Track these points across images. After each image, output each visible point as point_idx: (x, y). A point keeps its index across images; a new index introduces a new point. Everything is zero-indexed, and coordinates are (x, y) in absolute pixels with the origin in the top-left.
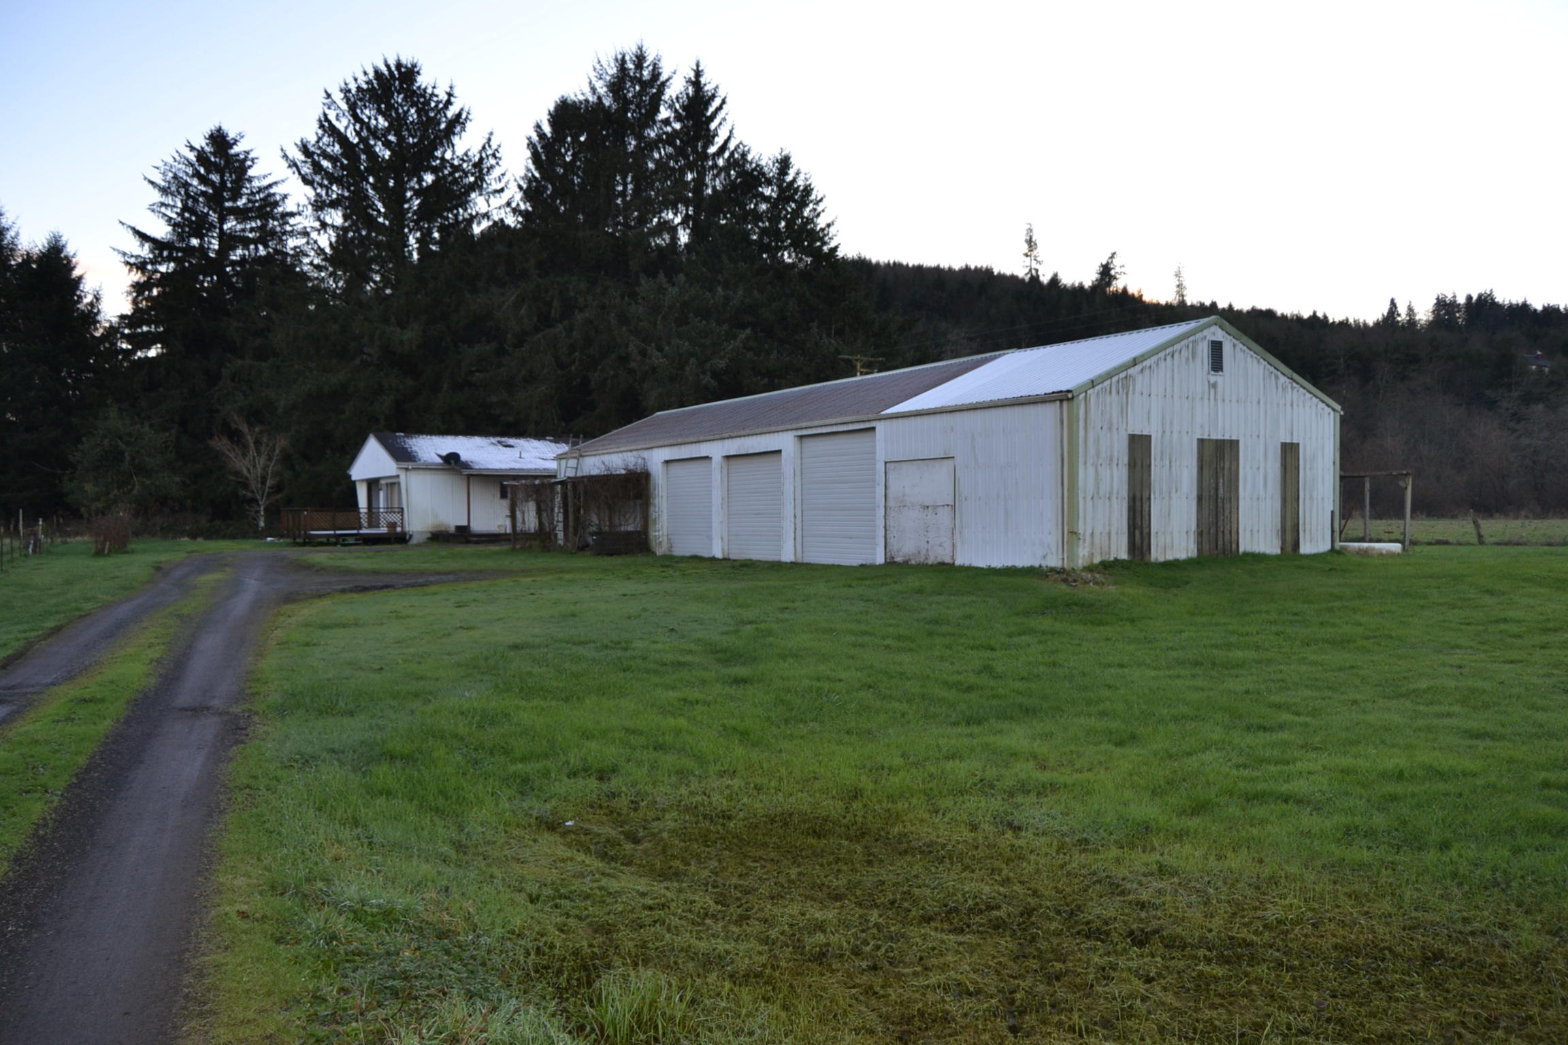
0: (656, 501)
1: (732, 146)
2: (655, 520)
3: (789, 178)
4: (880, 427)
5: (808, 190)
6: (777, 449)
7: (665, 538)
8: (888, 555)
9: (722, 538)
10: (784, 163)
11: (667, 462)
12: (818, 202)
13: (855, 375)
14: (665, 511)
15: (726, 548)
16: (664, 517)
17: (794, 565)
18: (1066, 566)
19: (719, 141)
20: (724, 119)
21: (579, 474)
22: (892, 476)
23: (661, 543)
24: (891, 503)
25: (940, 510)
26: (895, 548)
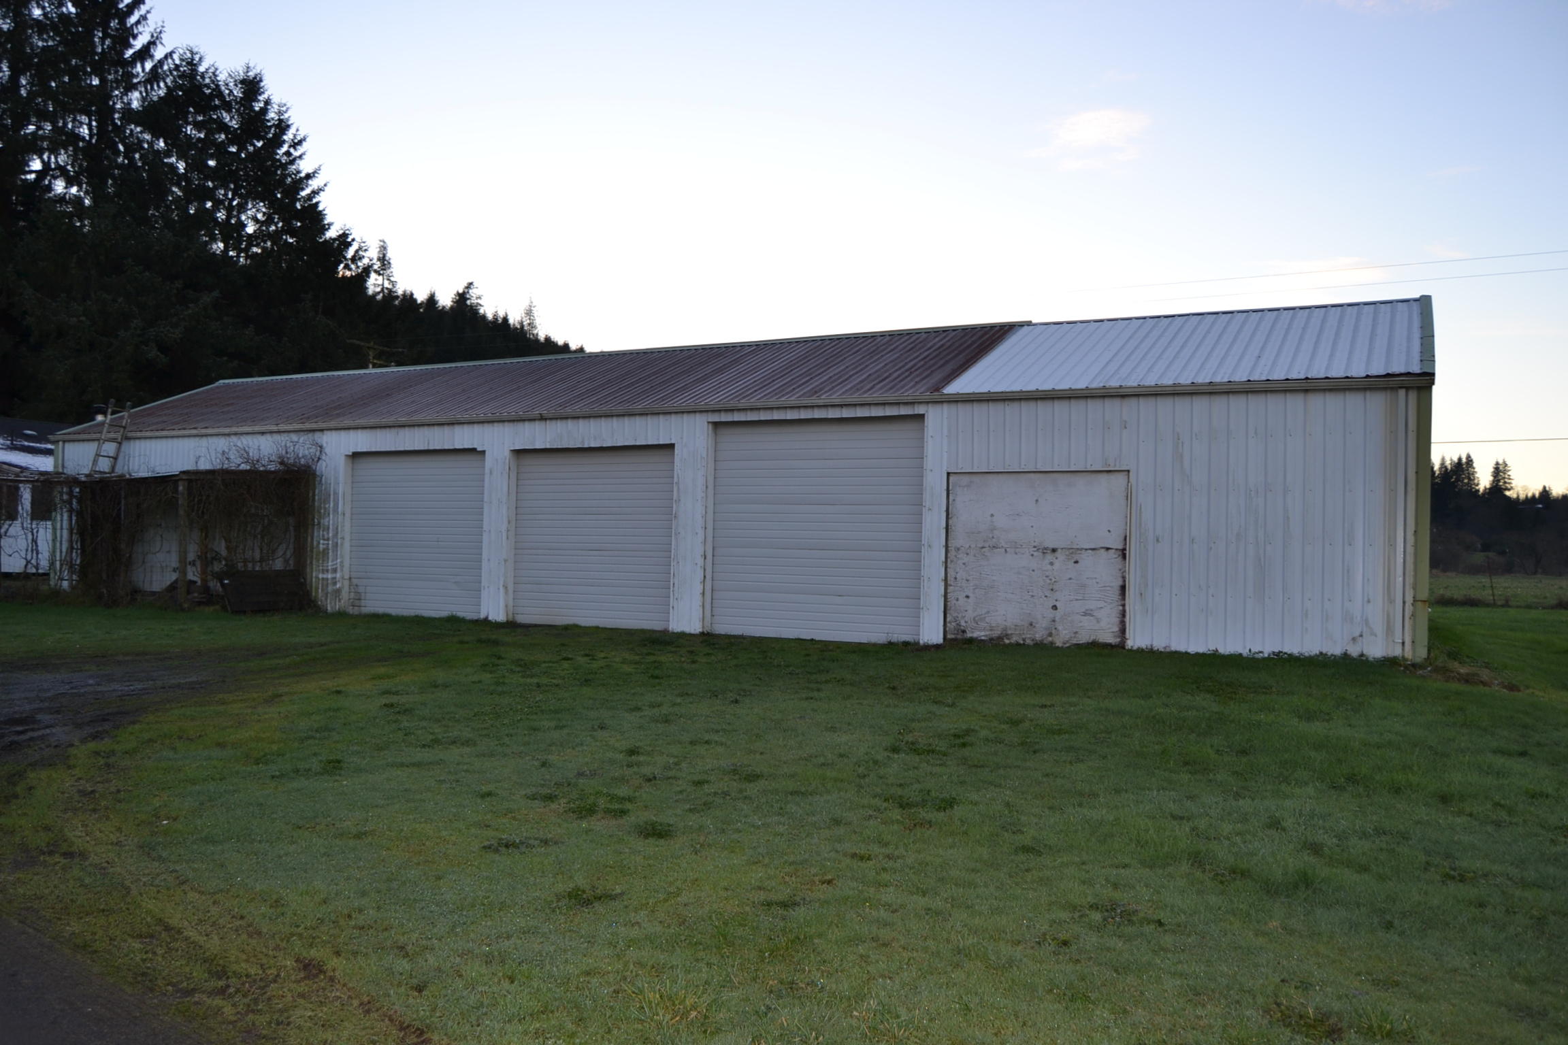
0: (330, 521)
1: (159, 53)
2: (326, 551)
3: (257, 106)
4: (936, 418)
5: (283, 126)
6: (668, 442)
7: (346, 583)
8: (950, 626)
9: (506, 587)
10: (252, 86)
11: (356, 456)
12: (296, 144)
13: (366, 367)
14: (347, 538)
15: (511, 603)
16: (346, 548)
17: (708, 639)
18: (1406, 656)
19: (138, 44)
20: (144, 18)
21: (119, 470)
22: (962, 499)
23: (338, 591)
24: (958, 540)
25: (1087, 559)
26: (970, 615)
